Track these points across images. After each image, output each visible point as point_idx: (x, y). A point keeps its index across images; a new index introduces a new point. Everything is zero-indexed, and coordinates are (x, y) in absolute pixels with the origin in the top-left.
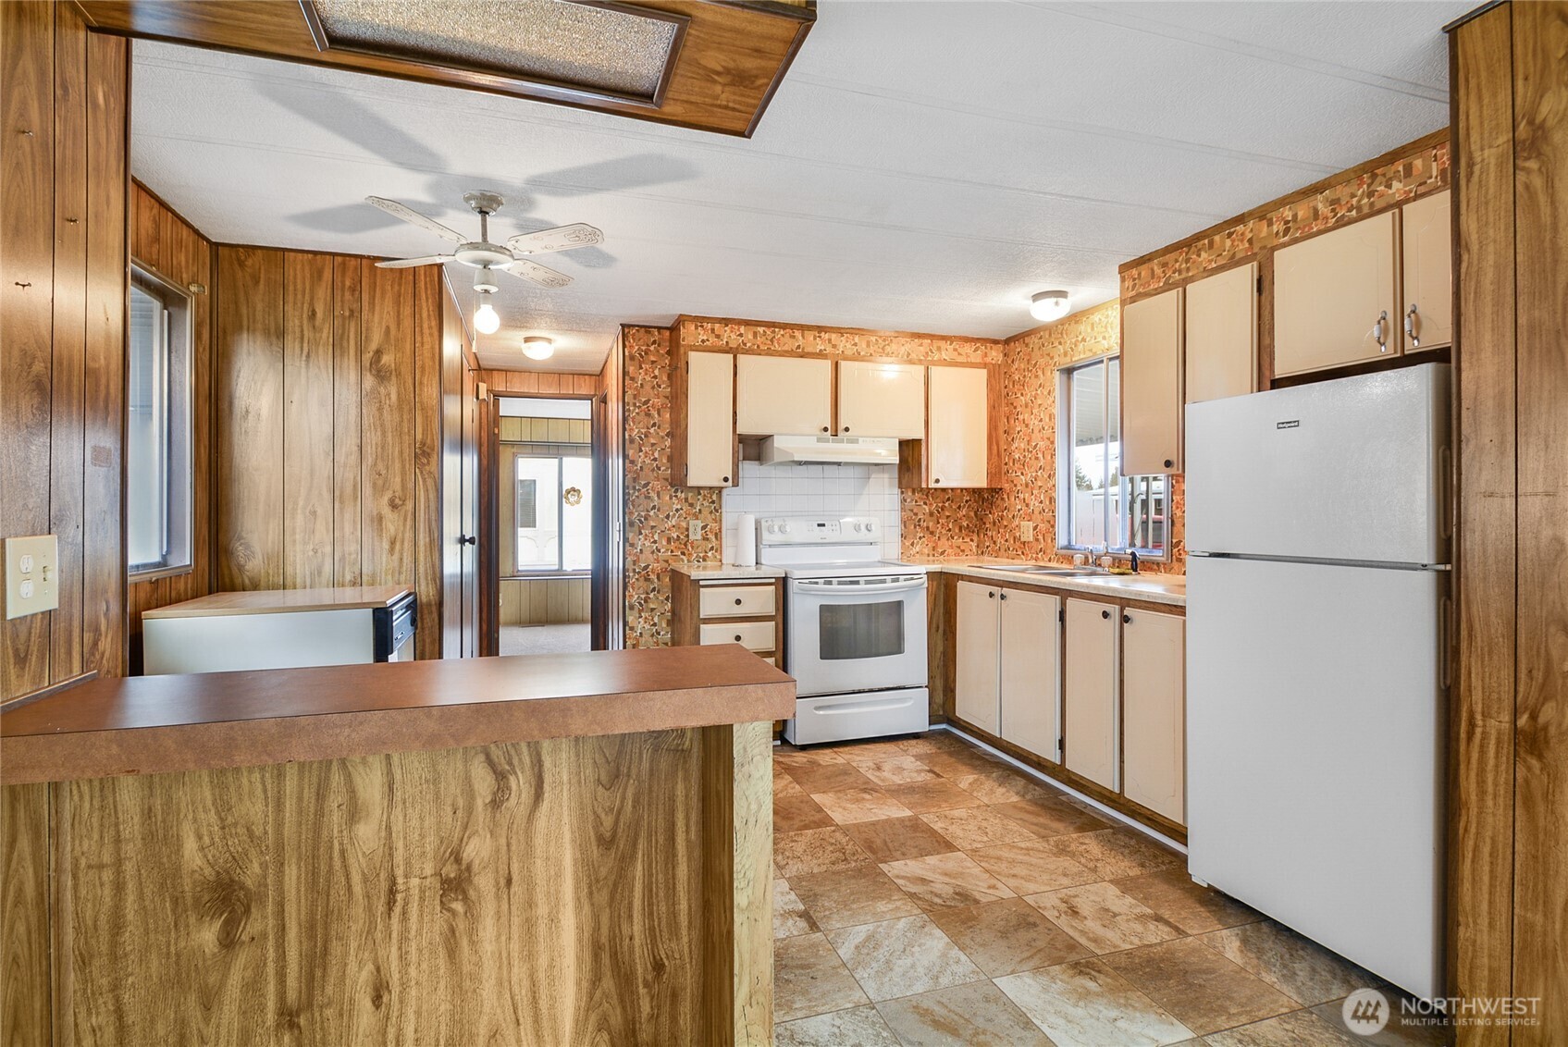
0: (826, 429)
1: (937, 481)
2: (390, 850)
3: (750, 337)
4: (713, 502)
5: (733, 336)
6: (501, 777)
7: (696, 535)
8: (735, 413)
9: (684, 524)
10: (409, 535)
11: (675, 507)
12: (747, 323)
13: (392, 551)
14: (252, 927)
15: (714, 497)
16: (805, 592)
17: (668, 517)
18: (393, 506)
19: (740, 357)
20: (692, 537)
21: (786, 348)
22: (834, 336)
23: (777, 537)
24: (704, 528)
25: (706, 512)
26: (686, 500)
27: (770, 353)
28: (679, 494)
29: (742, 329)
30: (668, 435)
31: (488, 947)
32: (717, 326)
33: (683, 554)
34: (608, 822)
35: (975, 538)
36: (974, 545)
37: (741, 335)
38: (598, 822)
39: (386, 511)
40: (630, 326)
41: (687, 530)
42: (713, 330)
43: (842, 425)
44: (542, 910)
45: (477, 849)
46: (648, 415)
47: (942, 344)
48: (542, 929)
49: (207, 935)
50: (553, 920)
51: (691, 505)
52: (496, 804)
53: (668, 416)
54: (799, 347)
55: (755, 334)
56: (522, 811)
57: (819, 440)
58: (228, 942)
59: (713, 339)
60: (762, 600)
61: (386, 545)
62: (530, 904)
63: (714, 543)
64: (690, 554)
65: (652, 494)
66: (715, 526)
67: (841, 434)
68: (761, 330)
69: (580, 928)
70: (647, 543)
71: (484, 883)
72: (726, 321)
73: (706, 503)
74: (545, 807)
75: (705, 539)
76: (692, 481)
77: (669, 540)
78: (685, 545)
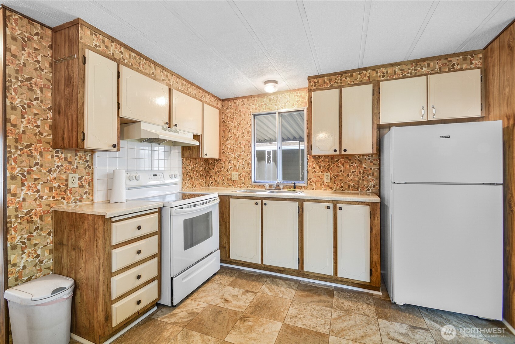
0: (167, 124)
1: (206, 155)
4: (87, 161)
5: (117, 52)
7: (74, 184)
9: (64, 177)
11: (56, 164)
12: (126, 47)
15: (88, 158)
16: (178, 215)
17: (50, 171)
19: (122, 67)
20: (70, 186)
22: (169, 74)
23: (134, 183)
24: (80, 179)
25: (81, 168)
26: (66, 159)
27: (138, 70)
28: (60, 155)
29: (122, 49)
30: (50, 109)
33: (63, 198)
35: (205, 179)
36: (204, 182)
37: (122, 52)
40: (11, 10)
41: (67, 180)
43: (174, 122)
46: (30, 90)
47: (207, 95)
51: (70, 163)
53: (50, 94)
54: (153, 73)
55: (130, 56)
57: (161, 128)
59: (103, 47)
60: (153, 223)
63: (88, 188)
64: (69, 198)
65: (35, 153)
66: (88, 178)
67: (173, 128)
68: (133, 54)
70: (30, 193)
72: (112, 39)
73: (81, 162)
75: (81, 186)
76: (88, 145)
77: (51, 189)
78: (65, 192)
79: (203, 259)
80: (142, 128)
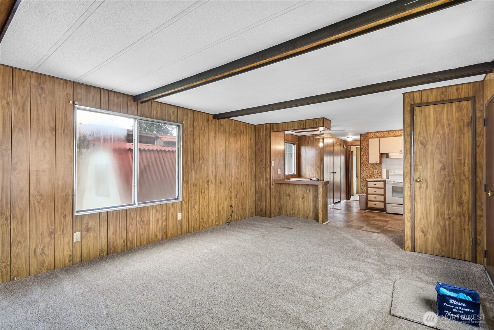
0: (401, 151)
2: (299, 194)
3: (383, 134)
4: (380, 166)
5: (379, 135)
6: (307, 190)
7: (376, 172)
8: (379, 149)
9: (373, 171)
10: (320, 171)
11: (371, 167)
12: (382, 132)
14: (290, 198)
15: (380, 165)
16: (389, 183)
17: (370, 169)
18: (318, 167)
19: (380, 138)
20: (375, 173)
21: (391, 135)
23: (393, 173)
24: (377, 171)
25: (378, 168)
26: (374, 166)
27: (388, 137)
28: (372, 165)
31: (306, 204)
32: (375, 133)
33: (373, 176)
34: (315, 195)
37: (381, 134)
38: (314, 195)
39: (317, 168)
40: (361, 134)
41: (374, 172)
42: (374, 134)
44: (310, 202)
45: (305, 195)
46: (365, 150)
48: (310, 203)
49: (288, 198)
50: (311, 203)
51: (375, 167)
52: (306, 192)
54: (395, 135)
55: (384, 134)
56: (308, 193)
57: (400, 153)
58: (289, 199)
59: (374, 136)
60: (381, 185)
61: (317, 173)
62: (309, 201)
63: (380, 174)
64: (375, 176)
65: (366, 165)
66: (380, 171)
68: (385, 132)
69: (313, 204)
70: (365, 174)
71: (305, 198)
72: (377, 132)
74: (310, 193)
75: (378, 173)
76: (370, 162)
77: (370, 174)
78: (373, 174)
80: (390, 155)
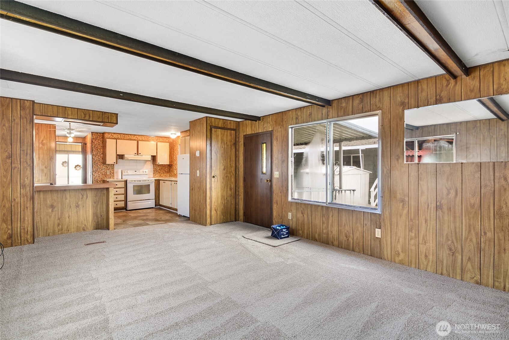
0: (136, 154)
1: (159, 163)
2: (70, 203)
3: (120, 136)
5: (116, 136)
6: (83, 196)
7: (108, 173)
8: (116, 150)
9: (106, 171)
10: (49, 173)
11: (104, 168)
12: (119, 134)
13: (45, 176)
14: (55, 210)
15: (112, 166)
16: (130, 183)
17: (102, 170)
18: (46, 168)
19: (118, 140)
21: (127, 138)
22: (137, 136)
23: (126, 174)
24: (110, 172)
25: (110, 169)
26: (106, 166)
27: (124, 139)
28: (104, 165)
29: (118, 135)
30: (102, 154)
31: (81, 213)
32: (112, 134)
33: (105, 177)
34: (95, 201)
35: (169, 174)
36: (169, 175)
37: (118, 136)
38: (94, 200)
39: (44, 169)
40: (93, 132)
42: (112, 135)
43: (139, 153)
44: (88, 209)
45: (80, 203)
46: (97, 150)
47: (160, 138)
48: (87, 211)
49: (50, 210)
50: (89, 210)
51: (107, 167)
52: (82, 198)
53: (102, 150)
54: (130, 138)
55: (121, 136)
56: (85, 199)
57: (134, 155)
58: (52, 211)
59: (112, 137)
60: (122, 185)
61: (44, 175)
62: (86, 209)
63: (112, 175)
64: (107, 177)
65: (98, 165)
66: (113, 172)
67: (139, 154)
68: (122, 135)
69: (92, 212)
70: (97, 175)
71: (81, 206)
72: (114, 133)
73: (110, 167)
74: (88, 199)
75: (110, 174)
76: (107, 163)
77: (102, 174)
78: (106, 175)
79: (143, 200)
80: (125, 156)
